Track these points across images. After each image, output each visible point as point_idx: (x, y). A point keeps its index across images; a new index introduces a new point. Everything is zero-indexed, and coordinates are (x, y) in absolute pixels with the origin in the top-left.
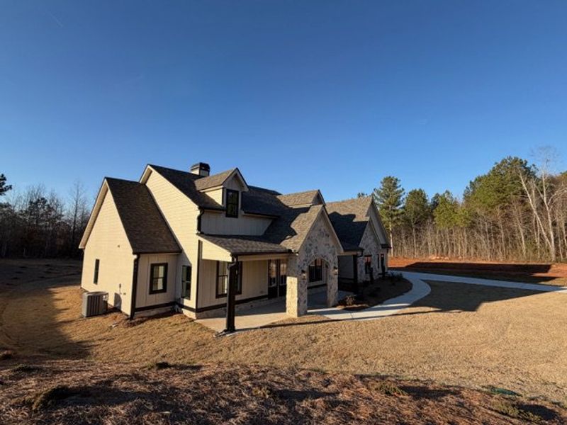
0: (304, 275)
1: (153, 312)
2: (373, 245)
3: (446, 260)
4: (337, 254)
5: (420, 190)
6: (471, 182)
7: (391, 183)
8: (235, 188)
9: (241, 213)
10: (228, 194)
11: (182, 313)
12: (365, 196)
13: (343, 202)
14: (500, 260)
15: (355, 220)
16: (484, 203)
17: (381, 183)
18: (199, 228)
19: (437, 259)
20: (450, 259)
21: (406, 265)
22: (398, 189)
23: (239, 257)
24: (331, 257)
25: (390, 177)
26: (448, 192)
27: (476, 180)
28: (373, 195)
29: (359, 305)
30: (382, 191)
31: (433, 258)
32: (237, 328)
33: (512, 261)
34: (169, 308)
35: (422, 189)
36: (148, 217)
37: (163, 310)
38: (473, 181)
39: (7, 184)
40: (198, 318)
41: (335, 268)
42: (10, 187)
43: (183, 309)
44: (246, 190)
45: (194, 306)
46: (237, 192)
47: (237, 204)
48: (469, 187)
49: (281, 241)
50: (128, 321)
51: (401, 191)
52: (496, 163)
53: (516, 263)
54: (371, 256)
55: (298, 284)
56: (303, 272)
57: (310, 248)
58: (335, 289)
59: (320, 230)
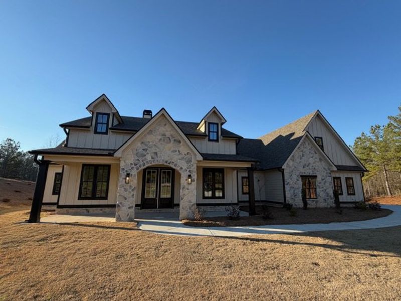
0: (128, 179)
2: (321, 165)
8: (106, 111)
10: (98, 116)
15: (292, 138)
24: (184, 165)
41: (190, 176)
46: (109, 114)
47: (107, 124)
54: (315, 177)
56: (128, 176)
57: (144, 153)
58: (190, 202)
59: (164, 135)
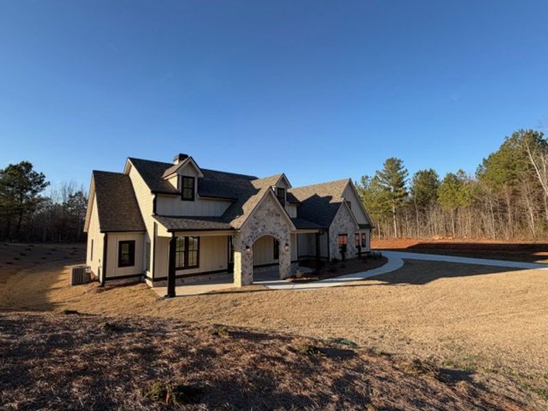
0: (249, 250)
1: (123, 282)
2: (350, 225)
3: (450, 240)
4: (289, 232)
5: (431, 170)
6: (484, 160)
7: (394, 165)
8: (191, 174)
9: (197, 195)
10: (183, 179)
11: (145, 282)
12: (369, 179)
13: (324, 184)
14: (507, 240)
15: (331, 202)
16: (492, 180)
17: (384, 164)
18: (155, 210)
19: (440, 239)
20: (453, 238)
21: (408, 246)
22: (402, 170)
23: (176, 233)
24: (282, 235)
25: (392, 158)
26: (462, 172)
27: (490, 157)
28: (376, 177)
29: (309, 278)
30: (384, 173)
31: (437, 239)
32: (177, 294)
33: (519, 240)
34: (137, 279)
35: (433, 169)
36: (123, 203)
37: (131, 280)
38: (487, 158)
39: (46, 180)
40: (154, 286)
41: (287, 245)
42: (49, 183)
43: (146, 280)
44: (201, 175)
45: (151, 277)
46: (193, 178)
47: (193, 189)
48: (482, 164)
49: (231, 220)
50: (99, 288)
51: (404, 172)
52: (506, 138)
53: (523, 243)
54: (347, 235)
55: (242, 258)
56: (248, 247)
57: (257, 226)
58: (287, 265)
59: (269, 210)
